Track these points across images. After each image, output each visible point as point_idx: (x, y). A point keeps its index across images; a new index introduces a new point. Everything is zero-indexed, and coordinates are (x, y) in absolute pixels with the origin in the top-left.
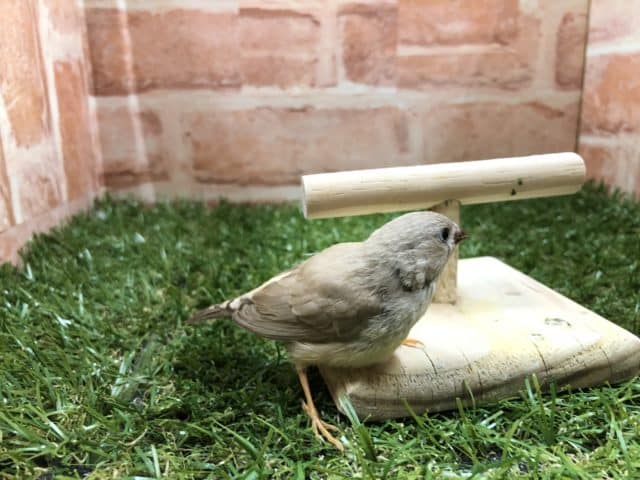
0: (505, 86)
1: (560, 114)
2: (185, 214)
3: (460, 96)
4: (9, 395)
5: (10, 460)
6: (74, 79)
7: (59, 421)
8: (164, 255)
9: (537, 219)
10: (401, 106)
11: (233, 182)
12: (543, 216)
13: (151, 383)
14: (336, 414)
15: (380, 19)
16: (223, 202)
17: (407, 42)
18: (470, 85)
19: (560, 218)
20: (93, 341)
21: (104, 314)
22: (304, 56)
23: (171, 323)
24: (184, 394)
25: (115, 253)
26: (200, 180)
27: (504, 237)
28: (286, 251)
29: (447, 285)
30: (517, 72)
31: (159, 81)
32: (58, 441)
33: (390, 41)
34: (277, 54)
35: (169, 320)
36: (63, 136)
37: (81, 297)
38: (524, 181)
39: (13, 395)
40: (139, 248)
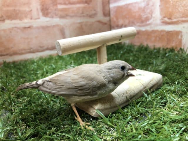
0: (91, 16)
1: (105, 24)
3: (79, 20)
10: (61, 24)
11: (7, 55)
13: (15, 128)
17: (61, 4)
18: (81, 17)
22: (27, 9)
30: (93, 12)
33: (55, 3)
34: (17, 8)
38: (123, 36)
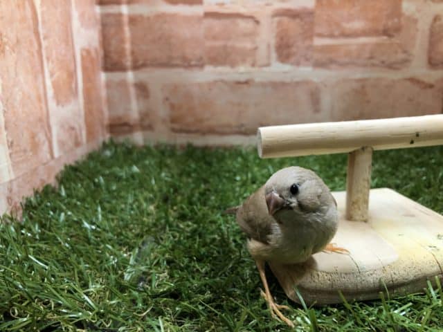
0: (391, 67)
1: (431, 86)
2: (164, 153)
3: (358, 74)
4: (56, 276)
5: (59, 323)
6: (92, 61)
7: (91, 296)
8: (153, 182)
9: (417, 161)
10: (315, 80)
11: (196, 132)
12: (420, 160)
13: (151, 271)
14: (285, 299)
15: (302, 19)
16: (190, 145)
17: (321, 35)
18: (365, 66)
19: (433, 161)
20: (110, 240)
21: (115, 222)
22: (248, 45)
23: (161, 229)
24: (175, 281)
25: (118, 179)
26: (174, 130)
27: (393, 174)
28: (235, 180)
29: (361, 208)
30: (401, 56)
31: (148, 62)
32: (91, 310)
33: (309, 34)
34: (230, 44)
35: (160, 227)
36: (85, 98)
37: (99, 209)
38: (420, 134)
39: (58, 276)
40: (136, 177)
